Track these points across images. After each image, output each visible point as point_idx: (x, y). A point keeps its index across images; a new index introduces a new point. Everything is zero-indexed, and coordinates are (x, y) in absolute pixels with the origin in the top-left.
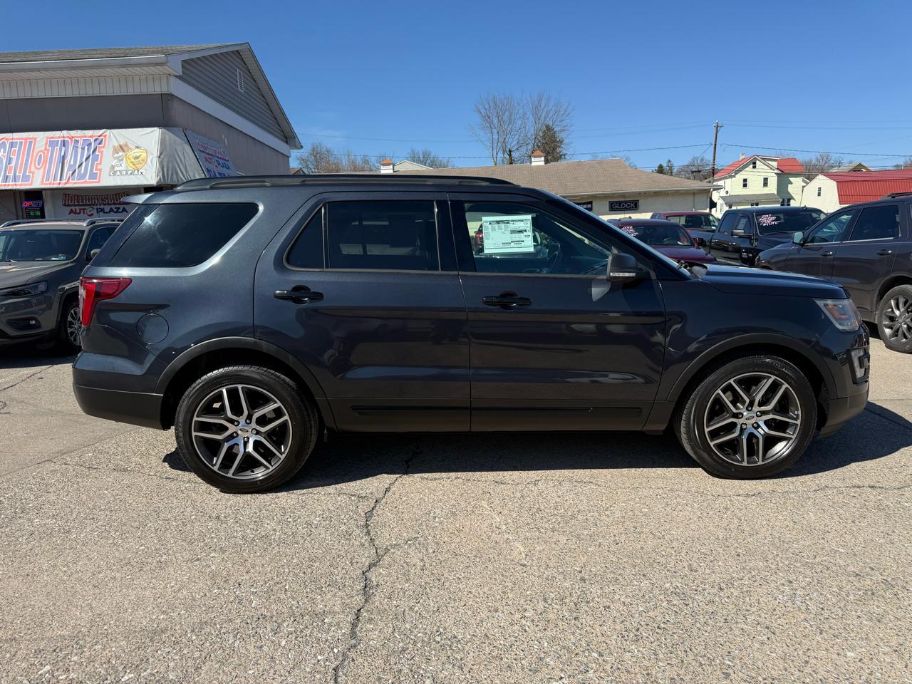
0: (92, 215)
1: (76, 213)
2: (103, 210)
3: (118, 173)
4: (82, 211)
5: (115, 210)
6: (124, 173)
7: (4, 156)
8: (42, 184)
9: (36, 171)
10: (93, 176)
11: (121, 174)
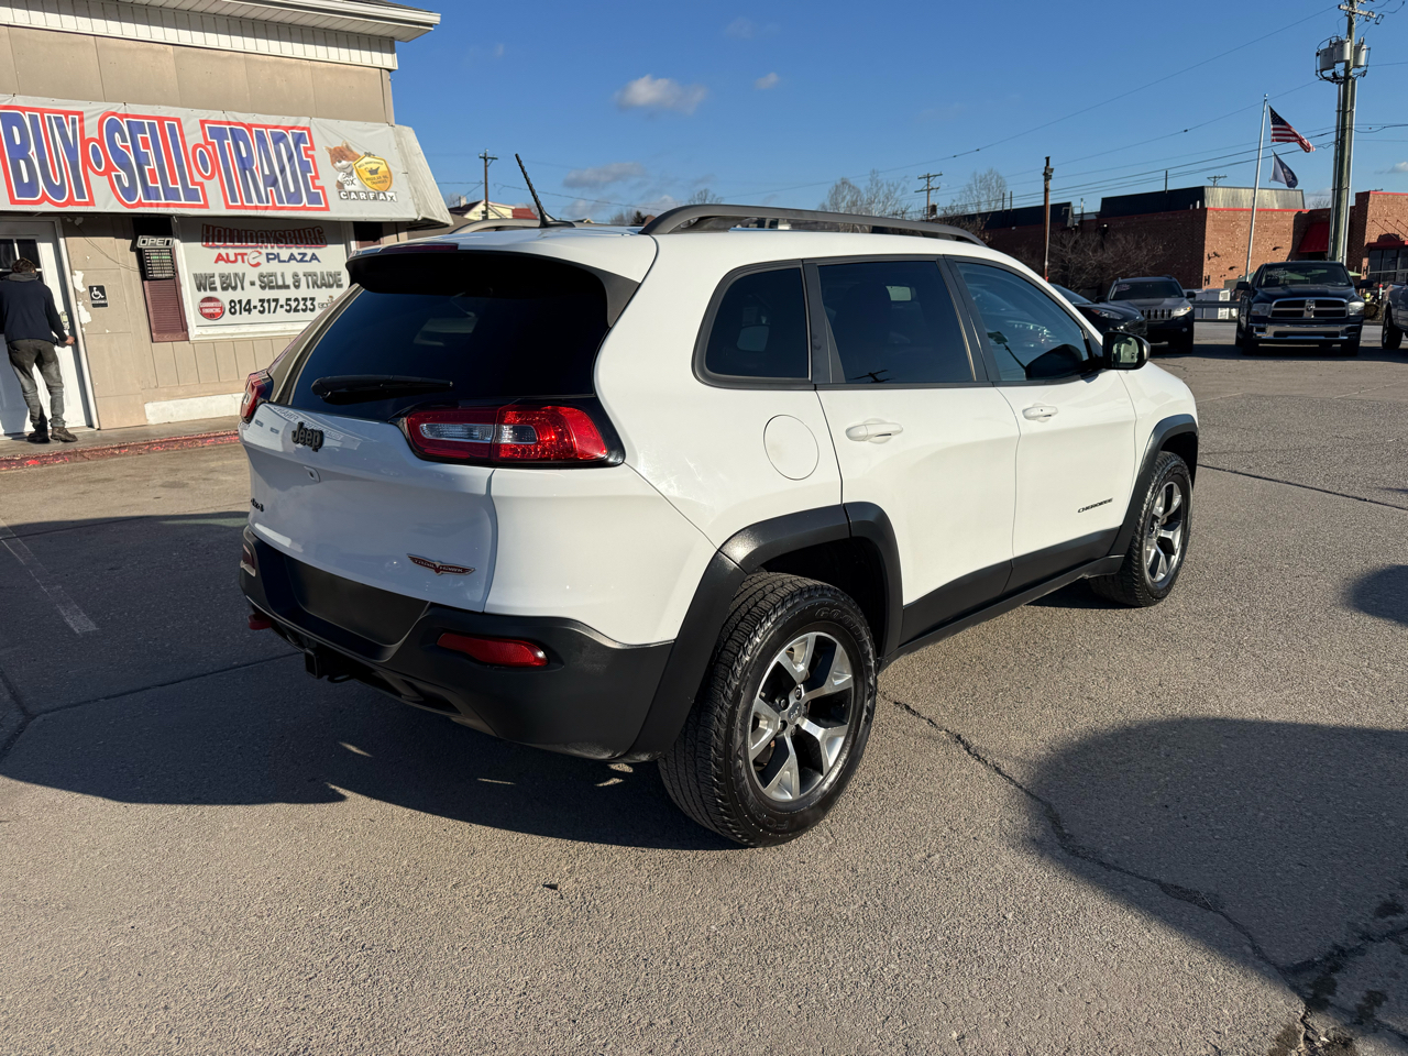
0: (258, 264)
1: (228, 261)
2: (277, 257)
3: (353, 196)
4: (239, 257)
5: (299, 257)
6: (363, 196)
7: (127, 148)
8: (228, 207)
9: (206, 182)
10: (314, 198)
11: (359, 198)
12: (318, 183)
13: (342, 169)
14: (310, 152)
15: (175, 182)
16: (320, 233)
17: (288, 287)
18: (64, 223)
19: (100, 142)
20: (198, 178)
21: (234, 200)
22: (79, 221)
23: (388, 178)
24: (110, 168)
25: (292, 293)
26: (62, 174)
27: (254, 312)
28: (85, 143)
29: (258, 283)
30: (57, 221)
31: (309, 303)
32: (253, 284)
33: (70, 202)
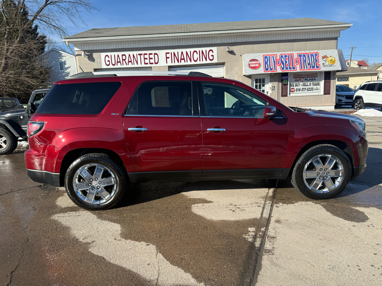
0: (303, 81)
1: (297, 81)
2: (307, 79)
3: (326, 66)
4: (300, 80)
5: (311, 79)
6: (328, 66)
7: (284, 60)
8: (300, 70)
9: (297, 65)
10: (317, 67)
11: (327, 66)
12: (319, 64)
13: (324, 60)
14: (318, 57)
15: (291, 66)
16: (317, 74)
17: (308, 86)
18: (270, 75)
19: (279, 60)
20: (295, 65)
21: (302, 68)
22: (273, 74)
23: (334, 61)
24: (280, 64)
25: (309, 87)
26: (272, 66)
27: (301, 91)
28: (277, 60)
29: (302, 85)
30: (269, 75)
31: (312, 89)
32: (301, 85)
33: (273, 71)
